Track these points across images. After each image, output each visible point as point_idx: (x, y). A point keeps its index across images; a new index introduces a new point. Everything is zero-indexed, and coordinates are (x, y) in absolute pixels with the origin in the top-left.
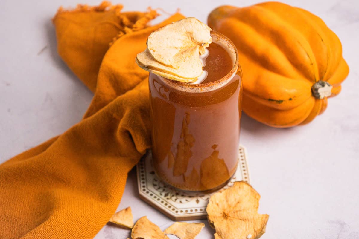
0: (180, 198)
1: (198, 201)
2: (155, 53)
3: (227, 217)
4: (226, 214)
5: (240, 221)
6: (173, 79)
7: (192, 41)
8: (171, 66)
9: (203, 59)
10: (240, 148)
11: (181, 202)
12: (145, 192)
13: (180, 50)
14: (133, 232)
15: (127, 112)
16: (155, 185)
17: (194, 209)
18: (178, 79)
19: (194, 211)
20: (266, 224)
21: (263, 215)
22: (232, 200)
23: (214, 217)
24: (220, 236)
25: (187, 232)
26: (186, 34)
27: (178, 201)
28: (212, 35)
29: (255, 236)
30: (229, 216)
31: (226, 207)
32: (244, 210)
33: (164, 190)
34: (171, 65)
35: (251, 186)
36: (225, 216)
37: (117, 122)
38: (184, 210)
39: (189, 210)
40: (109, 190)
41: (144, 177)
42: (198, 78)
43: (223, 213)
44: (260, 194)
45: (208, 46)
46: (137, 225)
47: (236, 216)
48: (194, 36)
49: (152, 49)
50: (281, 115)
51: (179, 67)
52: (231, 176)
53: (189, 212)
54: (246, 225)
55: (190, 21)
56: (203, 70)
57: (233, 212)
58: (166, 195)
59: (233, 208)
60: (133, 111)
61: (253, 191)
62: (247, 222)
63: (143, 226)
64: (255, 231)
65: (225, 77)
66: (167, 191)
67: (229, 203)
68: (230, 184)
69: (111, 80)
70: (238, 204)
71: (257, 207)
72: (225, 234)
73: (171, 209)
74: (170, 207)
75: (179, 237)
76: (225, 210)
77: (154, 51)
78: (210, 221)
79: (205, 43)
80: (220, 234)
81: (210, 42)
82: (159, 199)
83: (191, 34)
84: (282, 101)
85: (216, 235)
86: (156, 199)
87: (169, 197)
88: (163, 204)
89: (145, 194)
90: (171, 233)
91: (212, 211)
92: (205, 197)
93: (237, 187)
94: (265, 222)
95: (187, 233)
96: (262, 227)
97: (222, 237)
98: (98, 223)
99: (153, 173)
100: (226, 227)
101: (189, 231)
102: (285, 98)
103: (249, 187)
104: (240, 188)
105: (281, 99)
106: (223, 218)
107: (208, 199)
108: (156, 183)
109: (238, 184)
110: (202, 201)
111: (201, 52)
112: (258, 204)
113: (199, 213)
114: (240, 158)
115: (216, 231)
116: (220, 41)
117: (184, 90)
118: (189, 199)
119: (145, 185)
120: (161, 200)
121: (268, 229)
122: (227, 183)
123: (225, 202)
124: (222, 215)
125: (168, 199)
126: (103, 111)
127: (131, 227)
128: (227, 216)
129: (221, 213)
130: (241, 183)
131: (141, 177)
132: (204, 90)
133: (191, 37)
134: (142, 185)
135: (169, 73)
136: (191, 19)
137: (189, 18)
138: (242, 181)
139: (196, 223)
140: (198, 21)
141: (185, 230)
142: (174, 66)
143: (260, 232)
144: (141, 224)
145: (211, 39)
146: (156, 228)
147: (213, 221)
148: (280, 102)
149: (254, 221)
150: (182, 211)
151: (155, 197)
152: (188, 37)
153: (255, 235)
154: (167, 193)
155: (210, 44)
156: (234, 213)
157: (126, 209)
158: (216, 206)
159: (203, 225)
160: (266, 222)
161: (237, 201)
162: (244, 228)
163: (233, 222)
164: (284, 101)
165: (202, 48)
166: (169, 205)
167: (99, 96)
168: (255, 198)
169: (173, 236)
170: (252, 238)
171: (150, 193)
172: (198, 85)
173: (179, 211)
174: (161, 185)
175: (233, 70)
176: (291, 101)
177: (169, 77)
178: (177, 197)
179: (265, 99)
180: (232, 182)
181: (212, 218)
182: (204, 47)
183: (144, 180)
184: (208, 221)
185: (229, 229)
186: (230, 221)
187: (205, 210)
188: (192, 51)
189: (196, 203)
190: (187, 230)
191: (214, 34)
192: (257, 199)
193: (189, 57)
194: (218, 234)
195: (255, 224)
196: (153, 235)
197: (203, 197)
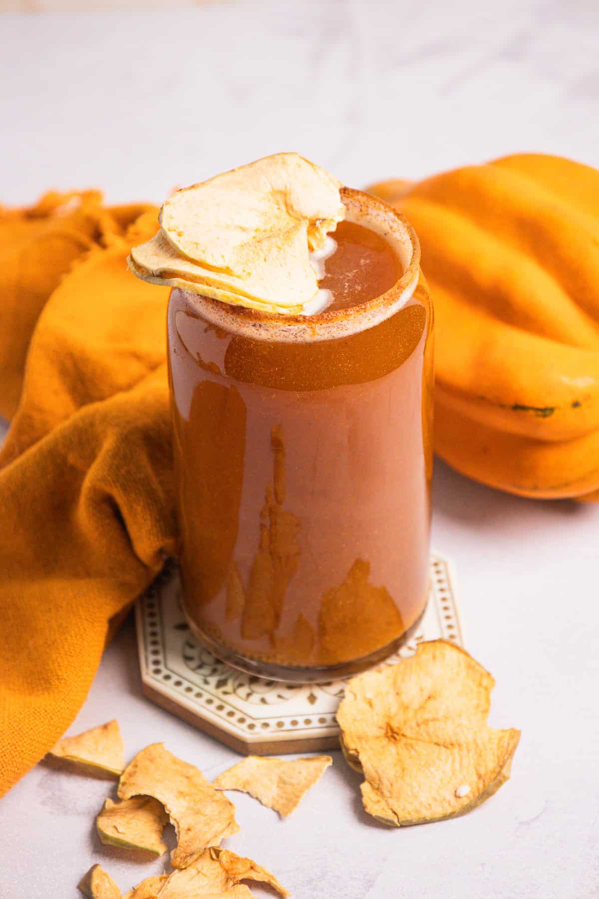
0: (260, 691)
1: (312, 699)
2: (182, 239)
3: (397, 737)
4: (396, 730)
5: (437, 747)
6: (232, 302)
7: (289, 214)
8: (227, 271)
9: (319, 261)
10: (433, 560)
11: (263, 701)
12: (160, 677)
13: (253, 234)
14: (124, 784)
15: (108, 444)
16: (187, 659)
17: (301, 720)
18: (245, 302)
19: (301, 725)
20: (511, 754)
21: (503, 731)
22: (412, 691)
23: (360, 738)
24: (378, 789)
25: (282, 782)
26: (271, 198)
27: (256, 698)
28: (347, 201)
29: (478, 789)
30: (403, 735)
31: (394, 710)
32: (446, 718)
33: (214, 671)
34: (228, 268)
35: (467, 654)
36: (390, 734)
37: (77, 475)
38: (273, 723)
39: (287, 722)
40: (53, 663)
41: (159, 638)
42: (304, 306)
43: (384, 726)
44: (494, 675)
45: (333, 229)
46: (136, 766)
47: (424, 734)
48: (293, 199)
49: (175, 230)
51: (249, 274)
52: (408, 624)
53: (287, 726)
54: (453, 761)
55: (284, 163)
56: (320, 287)
57: (414, 724)
58: (221, 684)
59: (416, 712)
60: (125, 439)
61: (472, 665)
62: (456, 751)
63: (152, 767)
64: (480, 776)
65: (381, 297)
66: (222, 673)
67: (404, 698)
68: (404, 651)
69: (64, 373)
70: (431, 702)
71: (486, 711)
72: (392, 785)
73: (234, 720)
74: (231, 714)
75: (257, 798)
76: (390, 717)
77: (180, 234)
78: (347, 749)
79: (324, 220)
80: (376, 786)
81: (341, 219)
82: (199, 695)
83: (285, 195)
84: (552, 410)
85: (365, 787)
86: (191, 695)
87: (229, 687)
88: (212, 707)
89: (159, 681)
90: (235, 788)
91: (355, 720)
92: (335, 689)
93: (426, 657)
94: (507, 751)
95: (281, 785)
96: (501, 763)
97: (382, 793)
98: (19, 749)
99: (183, 627)
100: (395, 765)
101: (287, 779)
102: (560, 400)
103: (462, 656)
104: (434, 657)
105: (548, 402)
106: (385, 741)
107: (342, 691)
108: (190, 652)
109: (429, 646)
110: (325, 697)
111: (314, 244)
112: (488, 701)
113: (316, 730)
114: (437, 586)
115: (367, 777)
116: (369, 217)
117: (263, 335)
118: (287, 693)
119: (160, 657)
120: (206, 696)
121: (516, 769)
122: (395, 647)
123: (391, 698)
124: (383, 732)
125: (225, 693)
126: (40, 450)
127: (119, 773)
128: (398, 734)
129: (381, 728)
130: (438, 644)
131: (150, 639)
132: (323, 333)
133: (286, 205)
134: (152, 658)
135: (220, 285)
136: (286, 157)
137: (279, 154)
138: (441, 641)
139: (308, 759)
140: (307, 161)
141: (275, 778)
142: (237, 270)
143: (495, 778)
144: (148, 763)
145: (341, 209)
146: (191, 773)
147: (356, 750)
148: (546, 412)
149: (477, 745)
150: (266, 725)
151: (189, 690)
152: (278, 204)
153: (481, 786)
154: (223, 677)
155: (339, 224)
156: (418, 725)
157: (105, 727)
158: (365, 706)
159: (328, 760)
160: (510, 749)
161: (426, 696)
162: (448, 767)
163: (415, 750)
164: (559, 408)
165: (317, 235)
166: (228, 709)
167: (30, 417)
168: (480, 685)
169: (239, 794)
170: (471, 796)
171: (175, 678)
172: (304, 317)
173: (258, 724)
174: (206, 658)
175: (403, 280)
176: (577, 410)
177: (221, 295)
178: (255, 688)
179: (502, 406)
180: (410, 648)
181: (355, 739)
182: (324, 230)
183: (158, 645)
184: (344, 750)
185: (403, 770)
186: (407, 748)
187: (334, 720)
188: (288, 234)
189: (306, 703)
190: (280, 778)
191: (352, 197)
192: (486, 689)
193: (279, 248)
194: (371, 784)
195: (480, 756)
196: (182, 789)
197: (327, 689)
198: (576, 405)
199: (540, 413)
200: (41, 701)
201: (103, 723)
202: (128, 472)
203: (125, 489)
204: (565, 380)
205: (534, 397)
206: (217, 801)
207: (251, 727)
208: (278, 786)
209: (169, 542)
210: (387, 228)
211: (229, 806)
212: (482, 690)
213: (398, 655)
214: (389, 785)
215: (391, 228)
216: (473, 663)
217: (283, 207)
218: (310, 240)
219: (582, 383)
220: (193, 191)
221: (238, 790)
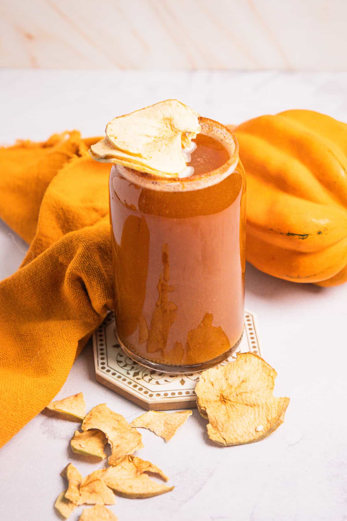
0: (156, 378)
1: (183, 382)
2: (117, 140)
3: (226, 401)
4: (225, 397)
5: (246, 406)
6: (141, 170)
7: (172, 130)
8: (139, 155)
9: (188, 154)
10: (247, 314)
11: (157, 383)
12: (104, 371)
13: (154, 139)
14: (85, 424)
15: (79, 251)
16: (119, 362)
17: (176, 392)
18: (148, 171)
19: (177, 395)
20: (285, 410)
21: (281, 398)
22: (234, 379)
23: (207, 401)
24: (215, 427)
25: (166, 423)
26: (163, 121)
27: (153, 381)
28: (202, 124)
29: (267, 427)
30: (229, 400)
31: (224, 388)
32: (251, 392)
33: (133, 368)
34: (140, 154)
35: (263, 360)
36: (222, 399)
37: (64, 267)
38: (162, 394)
39: (169, 393)
40: (49, 361)
41: (104, 352)
42: (179, 174)
43: (220, 395)
44: (276, 370)
45: (195, 137)
46: (91, 415)
47: (240, 400)
48: (174, 122)
49: (113, 136)
51: (151, 158)
52: (232, 344)
53: (170, 395)
54: (255, 414)
55: (170, 105)
56: (188, 166)
57: (235, 395)
58: (136, 374)
59: (236, 389)
60: (88, 248)
61: (265, 365)
62: (256, 408)
63: (99, 416)
64: (268, 421)
65: (218, 169)
66: (137, 369)
67: (230, 382)
68: (230, 359)
70: (244, 384)
71: (272, 388)
72: (223, 425)
73: (142, 392)
74: (141, 389)
75: (153, 432)
76: (222, 391)
77: (116, 138)
78: (200, 407)
79: (190, 133)
80: (215, 426)
81: (198, 132)
82: (124, 380)
83: (170, 120)
84: (307, 235)
85: (209, 426)
86: (121, 380)
87: (140, 376)
88: (131, 386)
89: (104, 373)
90: (142, 426)
91: (204, 392)
92: (194, 377)
93: (242, 361)
94: (283, 408)
95: (166, 425)
96: (279, 414)
97: (218, 429)
98: (30, 403)
99: (117, 346)
100: (225, 415)
101: (169, 422)
102: (311, 230)
103: (260, 361)
104: (246, 361)
105: (305, 232)
106: (220, 403)
107: (198, 378)
108: (120, 359)
109: (244, 356)
110: (189, 382)
111: (185, 145)
112: (273, 383)
113: (185, 398)
114: (248, 327)
115: (210, 421)
116: (213, 132)
117: (157, 188)
118: (169, 379)
119: (105, 361)
120: (128, 380)
121: (287, 417)
122: (225, 356)
123: (223, 381)
124: (219, 398)
125: (138, 379)
126: (45, 255)
127: (83, 418)
128: (226, 400)
129: (218, 396)
130: (247, 355)
131: (100, 352)
132: (189, 187)
133: (171, 125)
134: (100, 361)
135: (136, 162)
136: (171, 101)
137: (167, 100)
138: (249, 353)
139: (180, 412)
140: (182, 104)
141: (163, 422)
142: (145, 155)
143: (276, 422)
144: (97, 413)
145: (199, 127)
146: (119, 418)
147: (205, 407)
148: (304, 236)
149: (267, 406)
150: (159, 395)
151: (119, 377)
152: (166, 124)
153: (269, 426)
154: (137, 371)
155: (198, 135)
156: (237, 395)
157: (76, 396)
158: (211, 386)
159: (191, 412)
160: (284, 407)
161: (241, 380)
162: (252, 416)
163: (235, 408)
164: (311, 235)
165: (186, 140)
166: (139, 387)
167: (40, 240)
168: (269, 375)
169: (145, 429)
170: (264, 431)
171: (112, 371)
172: (179, 179)
173: (155, 394)
174: (128, 362)
175: (230, 161)
176: (320, 236)
177: (136, 167)
178: (153, 376)
179: (281, 234)
180: (233, 358)
181: (205, 402)
182: (190, 138)
183: (104, 354)
184: (198, 408)
185: (229, 418)
186: (231, 407)
187: (194, 392)
188: (171, 139)
189: (180, 384)
190: (165, 421)
191: (205, 121)
192: (272, 377)
193: (167, 145)
194: (212, 424)
195: (269, 411)
196: (114, 426)
197: (190, 377)
198: (319, 233)
199: (301, 237)
200: (42, 380)
201: (75, 394)
202: (89, 264)
203: (87, 273)
204: (314, 220)
205: (299, 229)
206: (132, 432)
207: (151, 396)
208: (164, 426)
209: (110, 301)
210: (223, 137)
211: (139, 435)
212: (270, 378)
213: (227, 361)
214: (221, 425)
215: (224, 137)
216: (266, 364)
217: (169, 126)
218: (182, 142)
219: (323, 222)
220: (123, 118)
221: (144, 428)
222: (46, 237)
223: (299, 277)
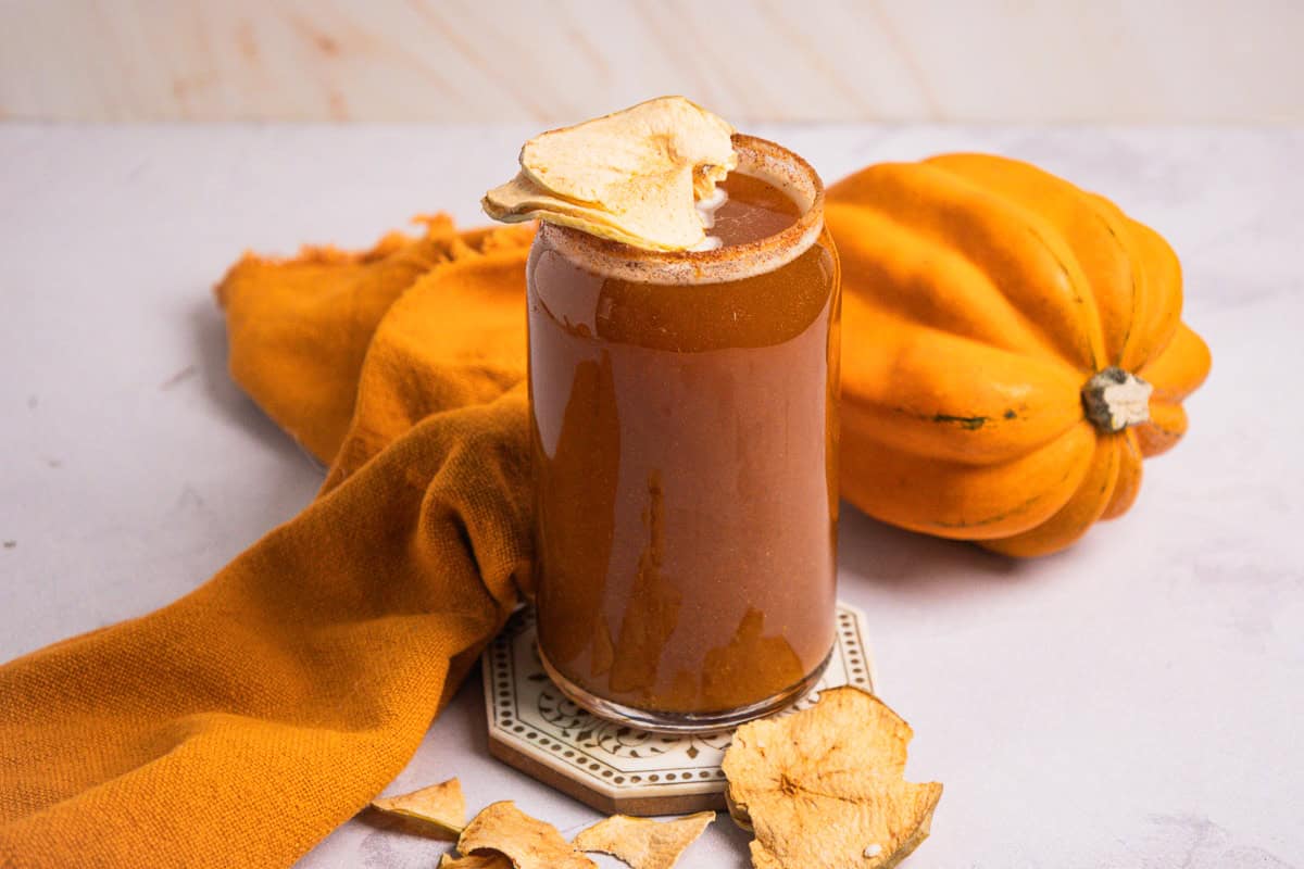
0: (631, 745)
1: (693, 753)
2: (546, 175)
3: (795, 791)
4: (792, 782)
5: (842, 802)
6: (603, 234)
7: (672, 161)
8: (598, 205)
9: (708, 212)
10: (839, 613)
11: (634, 754)
12: (510, 729)
13: (630, 177)
14: (464, 840)
15: (454, 452)
16: (543, 710)
17: (679, 774)
18: (618, 236)
19: (679, 779)
20: (931, 808)
21: (921, 785)
22: (813, 741)
23: (749, 791)
24: (770, 848)
25: (655, 841)
26: (651, 142)
27: (625, 751)
28: (741, 151)
29: (891, 849)
30: (801, 788)
31: (790, 762)
32: (853, 771)
33: (575, 723)
34: (599, 203)
35: (879, 701)
36: (785, 786)
37: (416, 491)
39: (662, 776)
40: (383, 699)
41: (509, 689)
43: (779, 778)
44: (911, 725)
45: (723, 177)
46: (479, 823)
47: (827, 788)
48: (676, 145)
49: (538, 168)
50: (981, 485)
51: (624, 211)
52: (809, 670)
53: (663, 779)
54: (862, 819)
55: (666, 106)
56: (707, 235)
57: (815, 776)
58: (581, 737)
59: (817, 763)
60: (474, 446)
61: (885, 712)
62: (865, 807)
63: (498, 824)
64: (893, 835)
65: (778, 237)
66: (584, 726)
67: (803, 748)
68: (803, 704)
70: (835, 753)
71: (902, 763)
72: (787, 842)
73: (598, 773)
74: (594, 767)
75: (624, 861)
76: (786, 769)
77: (544, 171)
78: (734, 804)
79: (712, 166)
80: (769, 843)
81: (731, 167)
82: (556, 748)
83: (668, 140)
84: (981, 420)
85: (755, 845)
86: (547, 747)
87: (593, 740)
88: (573, 760)
89: (509, 733)
90: (598, 849)
91: (744, 770)
92: (719, 743)
93: (830, 703)
94: (927, 804)
95: (653, 845)
96: (919, 819)
97: (775, 851)
98: (340, 784)
99: (541, 677)
100: (792, 820)
101: (661, 838)
102: (991, 409)
103: (873, 703)
104: (840, 705)
105: (977, 412)
106: (779, 795)
107: (727, 745)
108: (546, 704)
109: (835, 695)
110: (707, 753)
111: (700, 193)
112: (904, 753)
113: (696, 786)
114: (844, 639)
115: (757, 834)
116: (765, 169)
117: (639, 276)
118: (661, 746)
119: (511, 709)
120: (565, 749)
121: (938, 822)
123: (788, 747)
124: (778, 784)
125: (588, 746)
126: (373, 467)
127: (459, 830)
128: (795, 787)
129: (775, 780)
130: (843, 691)
131: (499, 690)
132: (710, 274)
133: (669, 150)
134: (501, 709)
135: (590, 218)
136: (668, 100)
137: (660, 98)
138: (848, 687)
140: (693, 105)
141: (646, 838)
142: (609, 206)
143: (911, 836)
144: (493, 820)
145: (733, 156)
146: (545, 830)
147: (745, 804)
148: (975, 422)
149: (890, 800)
150: (637, 779)
151: (545, 742)
152: (658, 149)
153: (894, 845)
154: (586, 730)
155: (730, 173)
156: (819, 778)
157: (444, 785)
158: (758, 756)
159: (711, 816)
160: (929, 803)
161: (829, 746)
162: (856, 824)
163: (816, 805)
164: (990, 419)
165: (704, 182)
166: (591, 762)
167: (361, 441)
168: (895, 735)
169: (605, 856)
170: (883, 857)
171: (528, 730)
172: (688, 253)
173: (627, 777)
174: (566, 710)
175: (804, 221)
176: (1011, 422)
177: (589, 227)
178: (622, 740)
179: (923, 418)
180: (811, 702)
181: (744, 792)
182: (712, 179)
183: (508, 696)
184: (730, 808)
185: (801, 826)
186: (806, 803)
187: (721, 774)
188: (669, 175)
189: (686, 756)
190: (653, 837)
191: (746, 145)
192: (902, 740)
193: (660, 187)
194: (762, 842)
195: (894, 811)
196: (533, 844)
197: (711, 742)
198: (1010, 415)
199: (967, 424)
200: (367, 737)
201: (441, 781)
202: (477, 481)
203: (473, 501)
204: (999, 387)
205: (962, 405)
206: (575, 859)
207: (619, 780)
208: (650, 846)
209: (525, 564)
210: (787, 178)
211: (590, 865)
212: (898, 743)
213: (796, 708)
214: (784, 843)
215: (791, 177)
216: (886, 712)
217: (665, 153)
218: (698, 190)
219: (1018, 393)
220: (559, 135)
221: (601, 852)
222: (375, 435)
223: (963, 524)
